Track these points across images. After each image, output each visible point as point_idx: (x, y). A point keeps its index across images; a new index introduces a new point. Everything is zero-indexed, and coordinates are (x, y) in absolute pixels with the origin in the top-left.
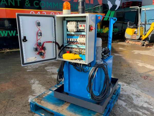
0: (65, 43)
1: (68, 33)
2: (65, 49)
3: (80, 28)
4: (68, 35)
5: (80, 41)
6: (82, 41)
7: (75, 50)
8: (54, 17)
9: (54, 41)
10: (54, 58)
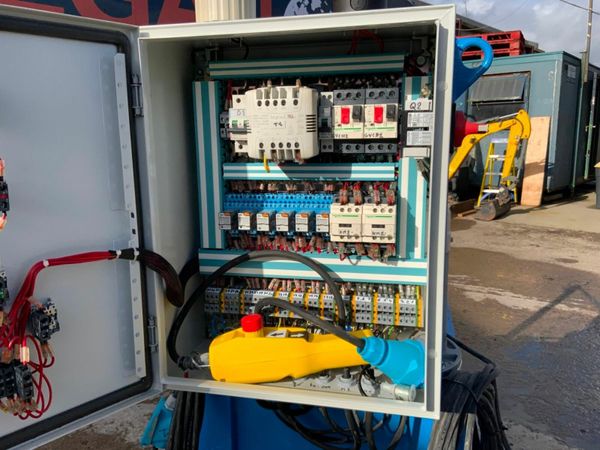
0: (212, 249)
1: (233, 171)
2: (217, 291)
3: (343, 131)
4: (230, 187)
5: (353, 231)
6: (368, 231)
7: (297, 297)
8: (123, 44)
9: (134, 243)
10: (135, 380)
